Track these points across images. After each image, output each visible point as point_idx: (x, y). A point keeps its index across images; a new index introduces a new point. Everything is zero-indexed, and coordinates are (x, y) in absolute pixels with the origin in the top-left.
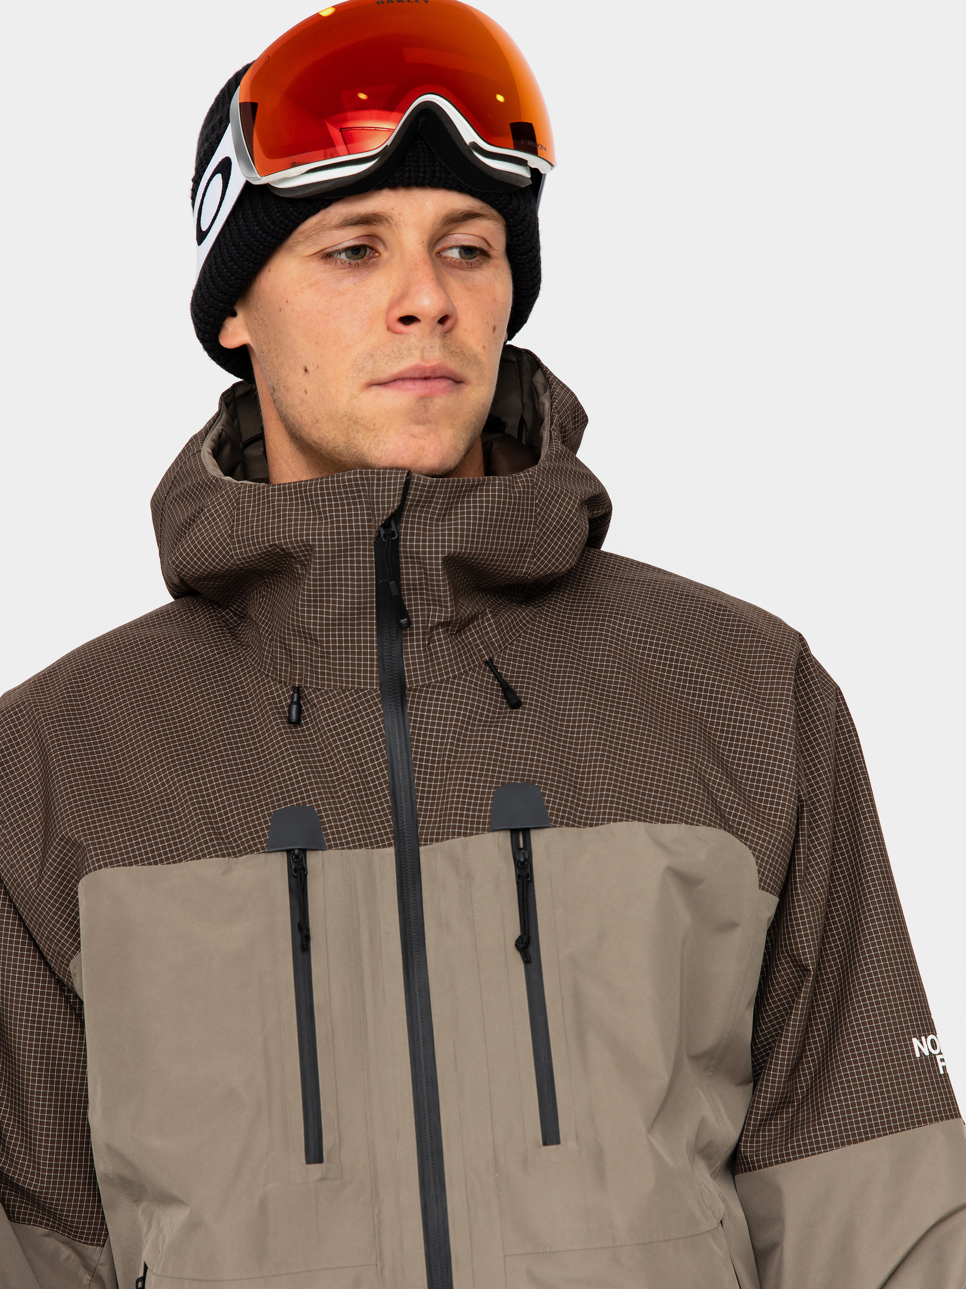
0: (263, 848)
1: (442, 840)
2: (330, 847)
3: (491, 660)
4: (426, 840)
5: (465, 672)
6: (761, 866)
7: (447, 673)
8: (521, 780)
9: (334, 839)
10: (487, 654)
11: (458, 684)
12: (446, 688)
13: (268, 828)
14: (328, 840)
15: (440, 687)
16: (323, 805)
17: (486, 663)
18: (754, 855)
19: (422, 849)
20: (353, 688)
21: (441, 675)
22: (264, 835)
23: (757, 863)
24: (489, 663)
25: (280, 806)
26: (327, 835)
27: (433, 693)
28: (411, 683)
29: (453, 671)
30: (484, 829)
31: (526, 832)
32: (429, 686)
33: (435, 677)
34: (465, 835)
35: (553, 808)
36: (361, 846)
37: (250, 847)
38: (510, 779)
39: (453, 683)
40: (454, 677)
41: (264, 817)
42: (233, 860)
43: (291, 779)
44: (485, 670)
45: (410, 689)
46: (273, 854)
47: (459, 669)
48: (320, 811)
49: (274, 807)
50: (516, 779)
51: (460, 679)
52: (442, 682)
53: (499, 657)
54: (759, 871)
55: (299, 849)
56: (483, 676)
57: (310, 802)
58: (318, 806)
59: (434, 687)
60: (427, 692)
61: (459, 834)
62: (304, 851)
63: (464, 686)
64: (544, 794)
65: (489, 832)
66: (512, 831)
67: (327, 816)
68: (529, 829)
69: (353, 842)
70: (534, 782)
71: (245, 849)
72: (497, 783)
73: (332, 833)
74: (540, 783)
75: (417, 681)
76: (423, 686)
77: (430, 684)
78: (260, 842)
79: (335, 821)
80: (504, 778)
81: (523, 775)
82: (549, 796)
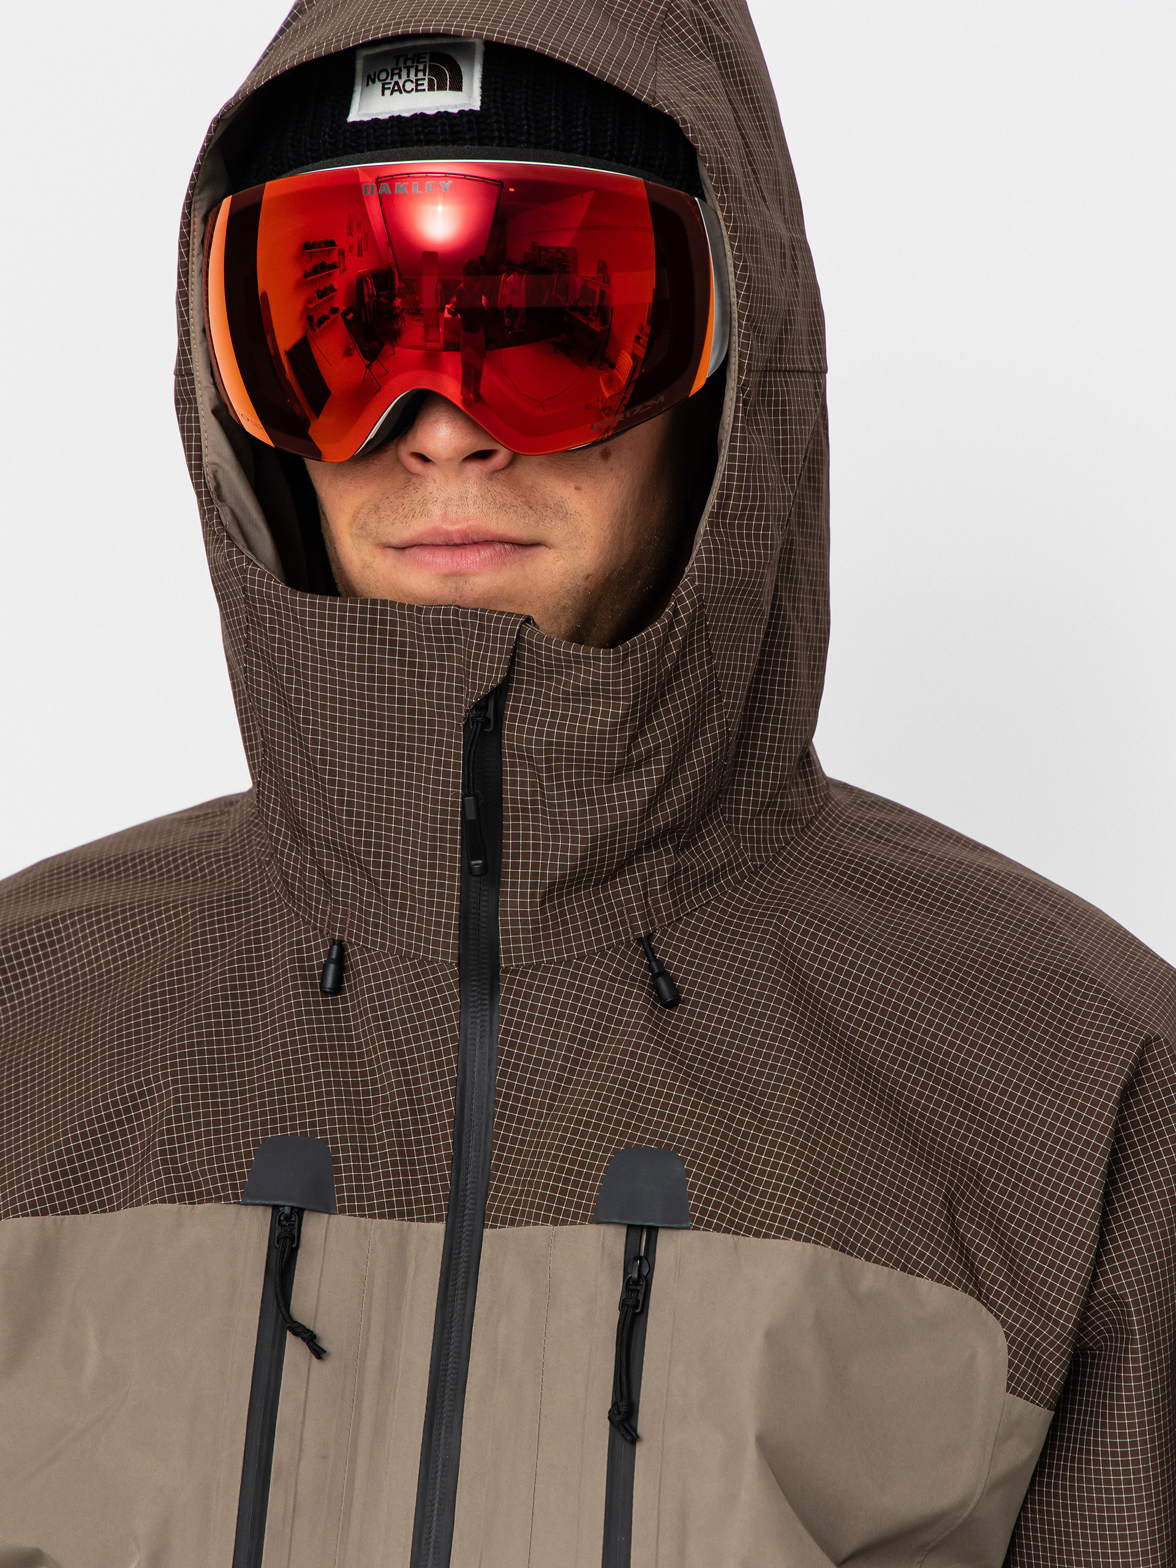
0: (236, 1196)
1: (520, 1224)
2: (342, 1211)
3: (649, 936)
4: (495, 1219)
5: (601, 950)
6: (1015, 1355)
7: (569, 950)
8: (659, 1144)
9: (351, 1199)
11: (586, 970)
12: (565, 973)
13: (249, 1164)
14: (341, 1199)
15: (556, 971)
16: (344, 1140)
17: (640, 940)
18: (1007, 1336)
19: (487, 1232)
20: (416, 956)
21: (559, 952)
22: (242, 1176)
23: (1010, 1349)
24: (645, 941)
25: (274, 1131)
26: (340, 1190)
27: (543, 979)
28: (508, 960)
29: (579, 947)
30: (584, 1218)
31: (653, 1231)
32: (537, 967)
33: (549, 954)
34: (555, 1222)
35: (698, 1199)
36: (391, 1216)
37: (216, 1191)
38: (641, 1139)
39: (577, 967)
40: (581, 957)
41: (247, 1145)
42: (186, 1208)
43: (300, 1089)
44: (635, 951)
45: (506, 971)
46: (250, 1208)
47: (589, 944)
48: (336, 1150)
49: (265, 1132)
50: (650, 1142)
51: (591, 960)
52: (559, 962)
53: (663, 933)
54: (1011, 1363)
55: (292, 1208)
57: (323, 1132)
58: (334, 1141)
59: (546, 969)
60: (533, 977)
61: (546, 1220)
62: (299, 1212)
63: (596, 973)
64: (689, 1173)
65: (591, 1222)
66: (630, 1227)
67: (346, 1159)
68: (657, 1228)
69: (381, 1206)
70: (678, 1149)
71: (208, 1193)
72: (620, 1143)
73: (350, 1189)
74: (686, 1152)
75: (518, 959)
76: (528, 967)
77: (539, 964)
78: (234, 1187)
79: (357, 1169)
80: (633, 1137)
81: (663, 1136)
82: (697, 1176)
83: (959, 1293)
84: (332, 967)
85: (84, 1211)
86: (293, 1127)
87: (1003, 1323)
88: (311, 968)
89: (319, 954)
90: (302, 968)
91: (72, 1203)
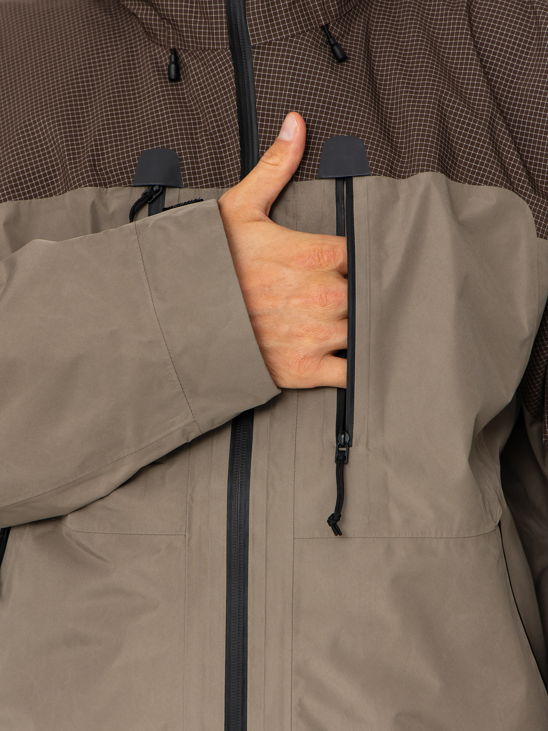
0: (130, 182)
2: (186, 186)
3: (327, 25)
5: (303, 32)
6: (537, 217)
7: (286, 32)
8: (348, 133)
9: (190, 179)
10: (325, 19)
11: (296, 42)
12: (285, 45)
13: (135, 165)
14: (185, 180)
15: (280, 45)
16: (184, 149)
17: (322, 27)
18: (531, 208)
21: (281, 34)
22: (132, 171)
23: (534, 215)
24: (325, 28)
25: (147, 147)
26: (184, 175)
28: (254, 41)
29: (292, 31)
30: (312, 177)
31: (350, 179)
32: (270, 43)
33: (276, 35)
34: (296, 180)
35: (373, 160)
36: (212, 186)
37: (119, 180)
38: (338, 132)
39: (291, 41)
40: (293, 36)
41: (133, 156)
44: (321, 33)
45: (254, 47)
46: (137, 188)
47: (297, 29)
48: (180, 154)
49: (142, 148)
50: (343, 133)
51: (298, 38)
52: (281, 39)
53: (334, 24)
54: (536, 222)
55: (160, 186)
56: (319, 38)
57: (173, 146)
58: (179, 149)
59: (275, 44)
60: (269, 49)
62: (164, 188)
63: (301, 44)
64: (366, 147)
65: (316, 179)
66: (337, 179)
67: (186, 159)
68: (352, 177)
69: (206, 181)
70: (359, 135)
71: (115, 181)
72: (327, 135)
73: (189, 174)
74: (364, 136)
75: (259, 40)
76: (265, 44)
77: (271, 42)
78: (128, 177)
79: (192, 163)
80: (333, 131)
81: (350, 129)
82: (371, 148)
83: (503, 189)
84: (173, 66)
85: (51, 195)
86: (157, 144)
87: (528, 201)
88: (162, 66)
89: (165, 59)
90: (157, 67)
91: (45, 192)
